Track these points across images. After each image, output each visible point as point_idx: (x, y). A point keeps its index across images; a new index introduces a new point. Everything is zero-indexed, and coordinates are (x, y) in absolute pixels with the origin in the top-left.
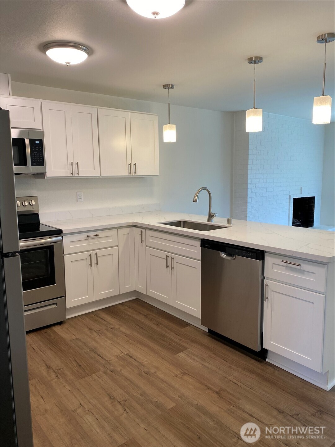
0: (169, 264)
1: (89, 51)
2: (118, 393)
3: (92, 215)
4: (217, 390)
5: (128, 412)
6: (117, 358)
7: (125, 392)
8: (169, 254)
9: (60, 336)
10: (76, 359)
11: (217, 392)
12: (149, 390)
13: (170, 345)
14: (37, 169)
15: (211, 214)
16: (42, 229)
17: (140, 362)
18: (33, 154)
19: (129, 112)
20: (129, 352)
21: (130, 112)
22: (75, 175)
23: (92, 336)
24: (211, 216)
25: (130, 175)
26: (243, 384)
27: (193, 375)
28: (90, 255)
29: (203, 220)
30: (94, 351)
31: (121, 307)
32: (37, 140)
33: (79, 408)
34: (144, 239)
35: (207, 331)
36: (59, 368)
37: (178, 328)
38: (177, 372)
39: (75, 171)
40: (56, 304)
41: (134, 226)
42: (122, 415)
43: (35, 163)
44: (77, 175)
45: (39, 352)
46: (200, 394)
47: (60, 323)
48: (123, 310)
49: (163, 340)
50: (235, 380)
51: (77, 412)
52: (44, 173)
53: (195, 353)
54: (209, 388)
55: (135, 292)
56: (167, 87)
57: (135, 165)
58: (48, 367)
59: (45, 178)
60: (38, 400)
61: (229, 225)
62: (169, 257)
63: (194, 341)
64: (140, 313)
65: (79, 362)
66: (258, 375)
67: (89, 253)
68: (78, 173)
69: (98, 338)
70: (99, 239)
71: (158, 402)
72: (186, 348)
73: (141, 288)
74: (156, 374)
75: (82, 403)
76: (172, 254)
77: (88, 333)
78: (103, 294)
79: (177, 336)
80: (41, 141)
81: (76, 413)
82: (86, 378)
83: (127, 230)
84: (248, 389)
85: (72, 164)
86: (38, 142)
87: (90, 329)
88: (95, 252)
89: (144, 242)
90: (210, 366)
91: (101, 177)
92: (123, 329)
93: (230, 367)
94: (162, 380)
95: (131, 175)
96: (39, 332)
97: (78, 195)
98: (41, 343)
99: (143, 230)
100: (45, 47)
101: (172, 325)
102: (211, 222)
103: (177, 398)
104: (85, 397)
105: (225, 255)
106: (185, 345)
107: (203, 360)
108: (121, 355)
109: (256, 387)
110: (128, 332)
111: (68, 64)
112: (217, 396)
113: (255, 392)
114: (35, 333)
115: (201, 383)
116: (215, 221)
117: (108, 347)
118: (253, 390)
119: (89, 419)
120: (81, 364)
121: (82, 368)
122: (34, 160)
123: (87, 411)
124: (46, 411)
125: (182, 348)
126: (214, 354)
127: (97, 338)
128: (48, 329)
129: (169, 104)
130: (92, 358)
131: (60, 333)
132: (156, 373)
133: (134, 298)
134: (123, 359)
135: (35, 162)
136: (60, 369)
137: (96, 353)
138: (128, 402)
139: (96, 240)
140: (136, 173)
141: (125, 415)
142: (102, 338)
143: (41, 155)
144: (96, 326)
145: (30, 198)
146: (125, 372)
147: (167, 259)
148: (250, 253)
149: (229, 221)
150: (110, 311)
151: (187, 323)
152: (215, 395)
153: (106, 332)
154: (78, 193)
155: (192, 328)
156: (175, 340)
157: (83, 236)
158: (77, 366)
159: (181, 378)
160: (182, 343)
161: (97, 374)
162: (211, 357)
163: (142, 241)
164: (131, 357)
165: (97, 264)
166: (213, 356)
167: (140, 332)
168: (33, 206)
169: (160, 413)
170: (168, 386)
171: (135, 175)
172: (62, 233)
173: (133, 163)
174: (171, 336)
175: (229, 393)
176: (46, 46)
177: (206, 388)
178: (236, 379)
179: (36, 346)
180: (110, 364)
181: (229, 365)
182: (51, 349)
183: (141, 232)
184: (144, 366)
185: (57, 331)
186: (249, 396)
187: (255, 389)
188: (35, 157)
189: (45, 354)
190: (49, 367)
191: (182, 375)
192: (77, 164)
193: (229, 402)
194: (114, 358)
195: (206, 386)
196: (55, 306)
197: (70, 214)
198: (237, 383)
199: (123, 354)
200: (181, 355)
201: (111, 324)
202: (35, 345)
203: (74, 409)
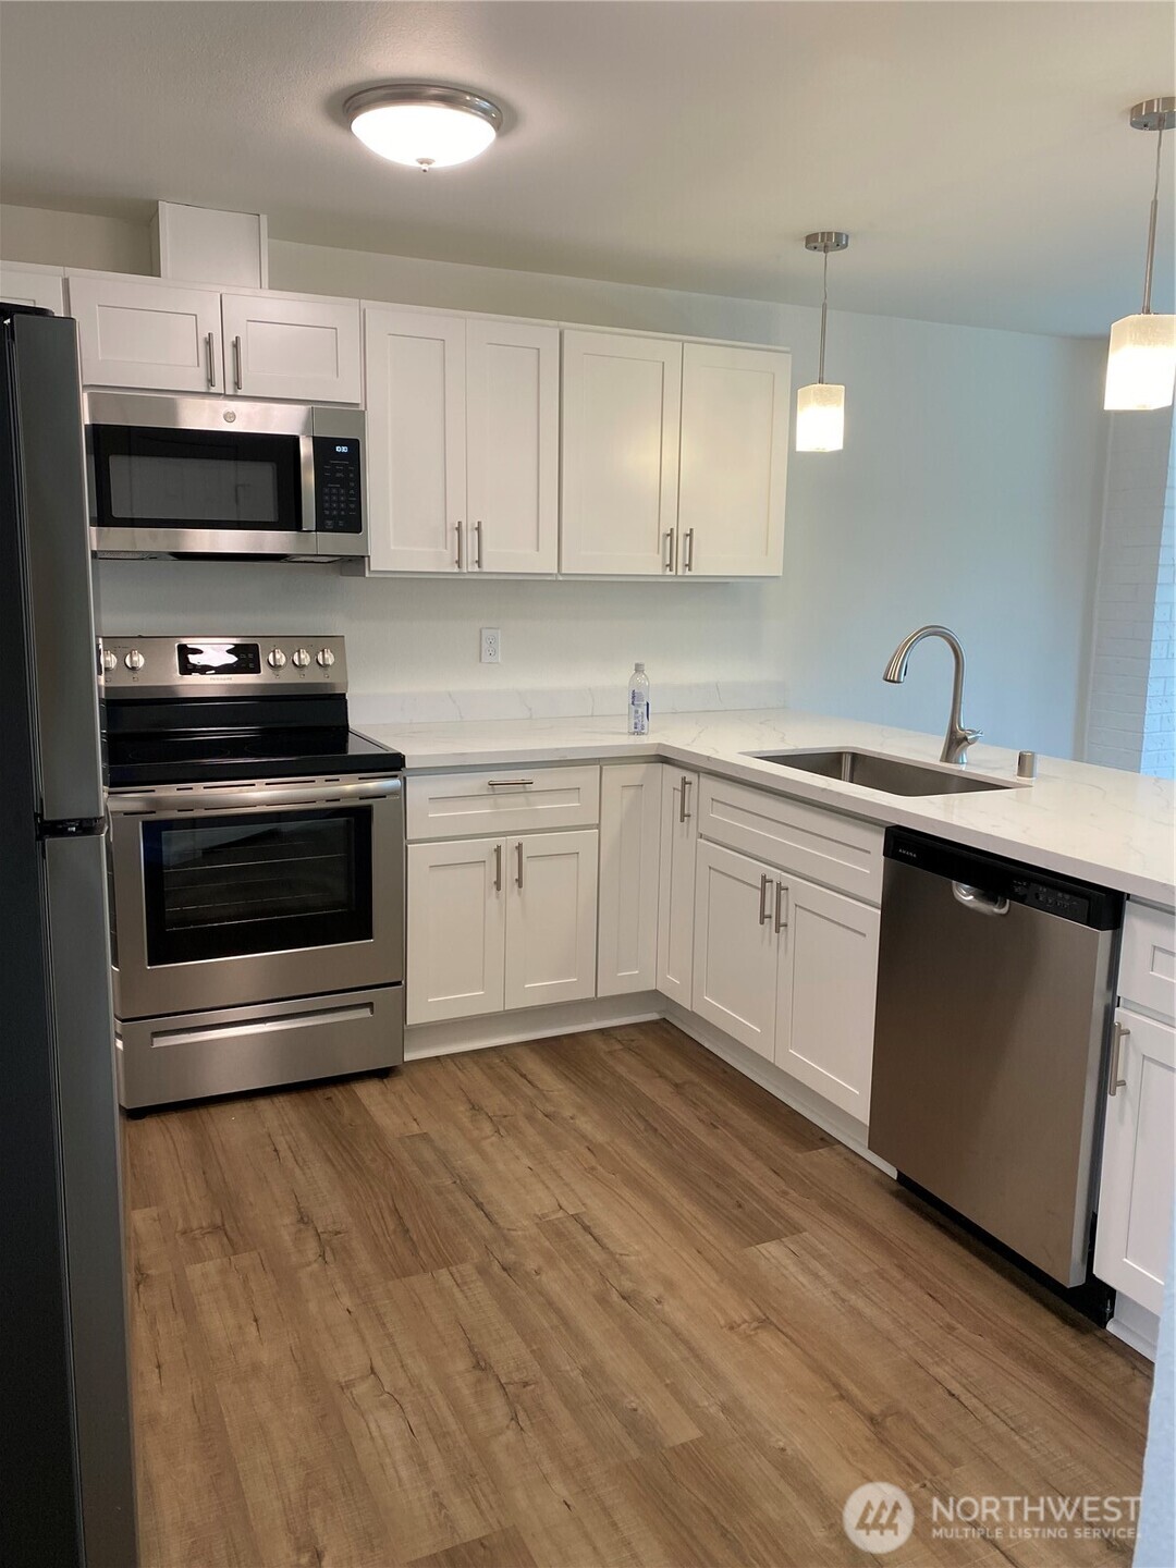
0: (770, 909)
1: (501, 116)
2: (508, 1353)
3: (530, 709)
4: (875, 1410)
5: (522, 1429)
6: (537, 1224)
7: (533, 1351)
8: (773, 873)
9: (372, 1119)
10: (401, 1207)
11: (872, 1419)
12: (620, 1363)
13: (740, 1206)
14: (336, 543)
15: (956, 732)
16: (355, 748)
17: (611, 1254)
18: (326, 490)
19: (679, 341)
20: (584, 1210)
21: (683, 342)
22: (470, 567)
23: (476, 1133)
24: (956, 742)
25: (668, 573)
26: (986, 1405)
27: (795, 1336)
28: (498, 850)
29: (925, 751)
30: (466, 1185)
31: (601, 1045)
32: (342, 442)
33: (363, 1378)
34: (691, 808)
35: (895, 1175)
36: (337, 1227)
37: (787, 1150)
38: (738, 1312)
39: (470, 553)
40: (370, 1005)
41: (664, 760)
42: (500, 1432)
43: (329, 522)
44: (476, 569)
45: (291, 1163)
46: (802, 1411)
47: (383, 1074)
48: (602, 1054)
49: (718, 1186)
50: (957, 1381)
51: (354, 1392)
52: (363, 557)
53: (825, 1251)
54: (844, 1396)
55: (655, 996)
56: (819, 243)
57: (690, 535)
58: (304, 1219)
59: (367, 575)
60: (240, 1327)
61: (1024, 780)
62: (772, 881)
63: (833, 1207)
64: (662, 1076)
65: (406, 1216)
66: (1062, 1382)
67: (494, 842)
68: (479, 562)
69: (492, 1144)
70: (532, 798)
71: (640, 1411)
72: (796, 1229)
73: (673, 985)
74: (659, 1307)
75: (379, 1364)
76: (783, 874)
77: (465, 1121)
78: (537, 989)
79: (774, 1176)
80: (355, 446)
81: (349, 1395)
82: (413, 1279)
83: (637, 772)
84: (1002, 1428)
85: (459, 529)
86: (344, 449)
87: (475, 1107)
88: (514, 840)
89: (693, 821)
90: (869, 1311)
91: (561, 578)
92: (585, 1124)
93: (951, 1329)
94: (677, 1334)
95: (673, 573)
96: (306, 1094)
97: (483, 638)
98: (302, 1135)
99: (690, 777)
100: (347, 105)
101: (765, 1135)
102: (956, 762)
103: (713, 1410)
104: (394, 1344)
105: (971, 894)
106: (796, 1215)
107: (852, 1283)
108: (554, 1217)
109: (1037, 1429)
110: (600, 1137)
111: (424, 167)
112: (868, 1433)
113: (1025, 1447)
114: (295, 1098)
115: (819, 1370)
116: (972, 762)
117: (517, 1180)
118: (1023, 1438)
119: (387, 1425)
120: (409, 1225)
121: (412, 1239)
122: (327, 512)
123: (386, 1396)
124: (256, 1368)
125: (780, 1226)
126: (901, 1268)
127: (489, 1141)
128: (341, 1088)
129: (825, 307)
130: (453, 1211)
131: (373, 1109)
132: (659, 1302)
133: (654, 1016)
134: (558, 1233)
135: (331, 518)
136: (339, 1233)
137: (472, 1196)
138: (533, 1391)
139: (521, 799)
140: (689, 566)
141: (510, 1436)
142: (505, 1146)
143: (352, 496)
144: (495, 1101)
145: (316, 642)
146: (552, 1282)
147: (763, 891)
148: (1067, 897)
149: (1024, 764)
150: (556, 1050)
151: (825, 1136)
152: (861, 1428)
153: (523, 1124)
154: (485, 633)
155: (839, 1154)
156: (765, 1192)
157: (476, 783)
158: (395, 1232)
159: (747, 1338)
160: (783, 1206)
161: (453, 1269)
162: (883, 1278)
163: (683, 816)
164: (587, 1229)
165: (519, 881)
166: (896, 1274)
167: (645, 1143)
168: (329, 669)
169: (635, 1453)
170: (692, 1360)
171: (688, 573)
172: (404, 766)
173: (683, 530)
174: (753, 1173)
175: (918, 1429)
176: (350, 103)
177: (835, 1393)
178: (964, 1381)
179: (287, 1142)
180: (509, 1242)
181: (948, 1319)
182: (329, 1160)
183: (684, 782)
184: (624, 1269)
185: (366, 1101)
186: (996, 1459)
187: (1031, 1435)
188: (331, 502)
189: (304, 1174)
190: (306, 1219)
191: (756, 1329)
192: (478, 529)
193: (909, 1465)
194: (526, 1223)
195: (837, 1386)
196: (365, 1013)
197: (454, 702)
198: (963, 1399)
199: (560, 1214)
200: (771, 1249)
201: (548, 1099)
202: (282, 1138)
203: (346, 1379)
